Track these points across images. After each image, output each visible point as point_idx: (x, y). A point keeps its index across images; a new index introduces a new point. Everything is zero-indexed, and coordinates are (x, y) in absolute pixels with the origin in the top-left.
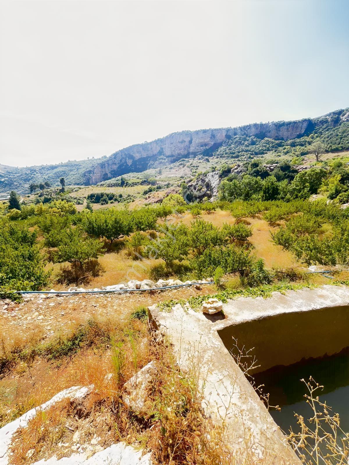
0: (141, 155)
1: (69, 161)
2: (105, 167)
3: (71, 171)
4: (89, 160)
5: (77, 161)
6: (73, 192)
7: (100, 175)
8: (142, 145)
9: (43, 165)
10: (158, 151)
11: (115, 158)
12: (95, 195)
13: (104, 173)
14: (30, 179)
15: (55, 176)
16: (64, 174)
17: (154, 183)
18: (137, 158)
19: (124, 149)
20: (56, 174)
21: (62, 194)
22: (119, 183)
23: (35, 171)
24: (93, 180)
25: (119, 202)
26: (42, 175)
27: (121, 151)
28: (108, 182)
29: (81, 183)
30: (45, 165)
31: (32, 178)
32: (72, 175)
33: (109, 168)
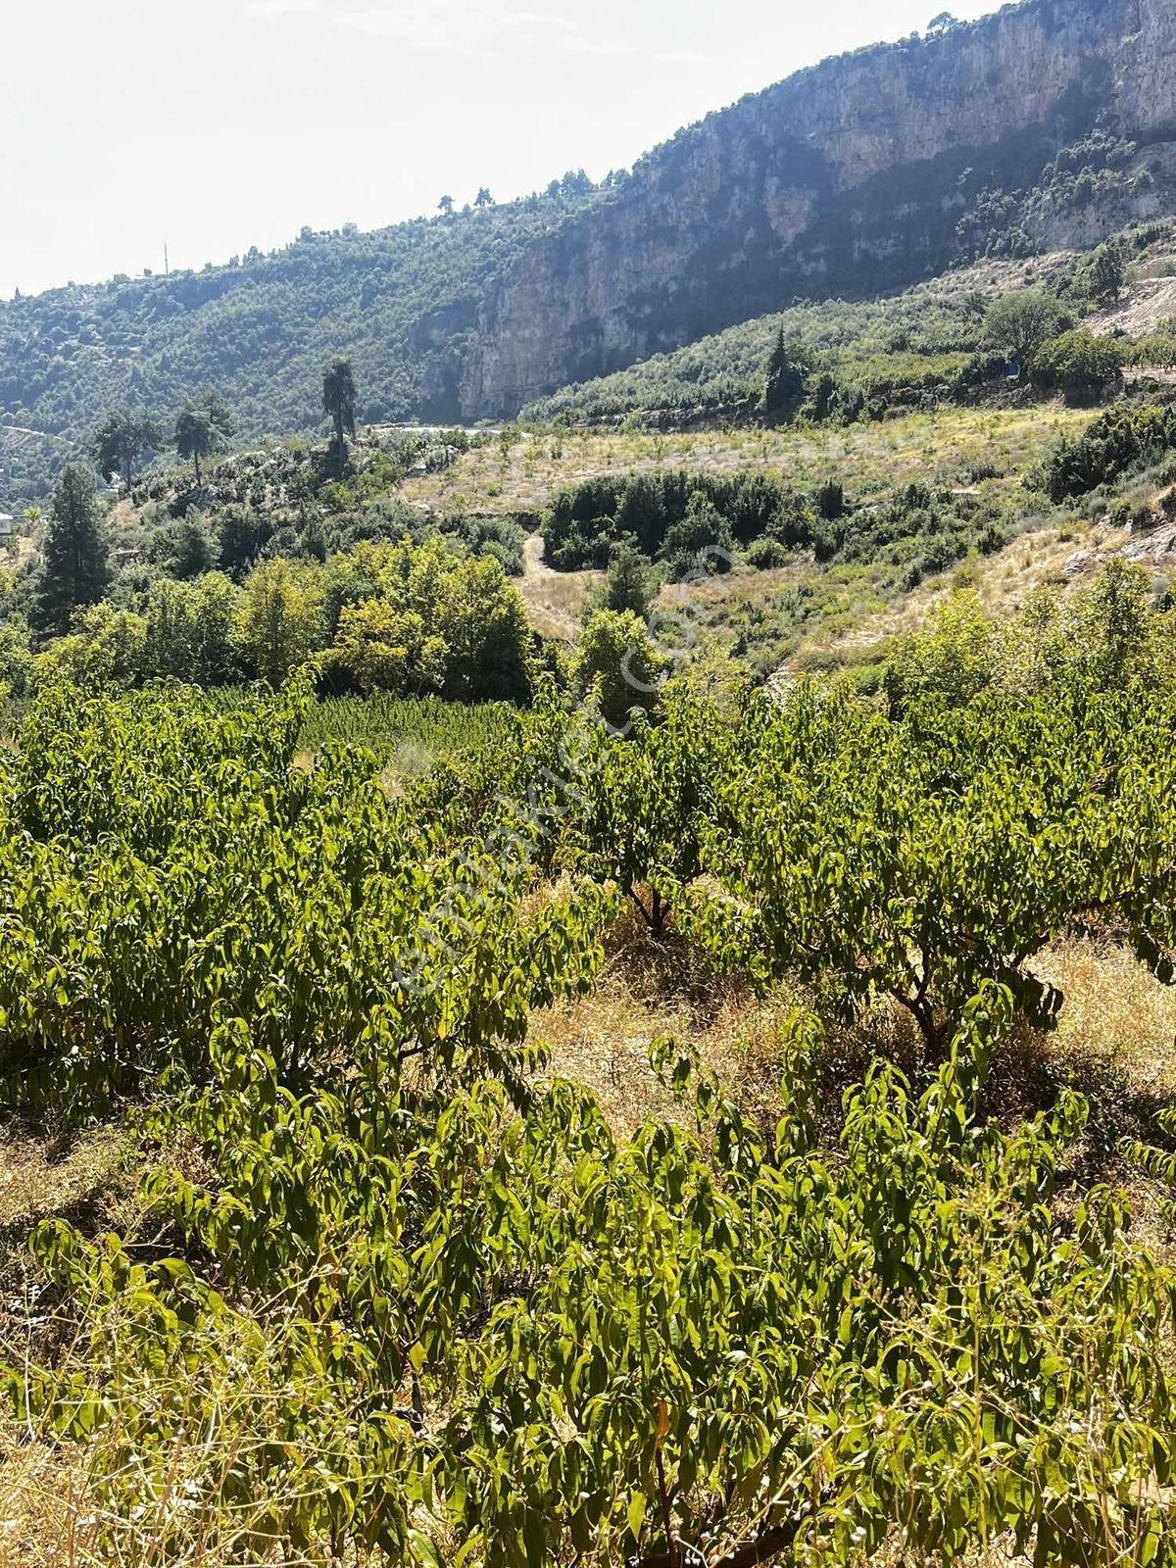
0: (898, 145)
1: (307, 236)
2: (583, 270)
3: (321, 309)
4: (450, 219)
5: (364, 228)
6: (416, 473)
7: (539, 333)
8: (910, 52)
9: (121, 279)
10: (1054, 89)
11: (669, 185)
12: (621, 501)
13: (572, 318)
14: (37, 390)
15: (208, 360)
16: (272, 335)
17: (1099, 383)
18: (852, 177)
19: (747, 99)
20: (213, 340)
21: (343, 492)
22: (755, 397)
23: (73, 324)
24: (488, 383)
25: (824, 554)
26: (120, 354)
27: (722, 123)
28: (607, 387)
29: (393, 405)
30: (135, 273)
31: (52, 379)
32: (324, 343)
33: (620, 274)
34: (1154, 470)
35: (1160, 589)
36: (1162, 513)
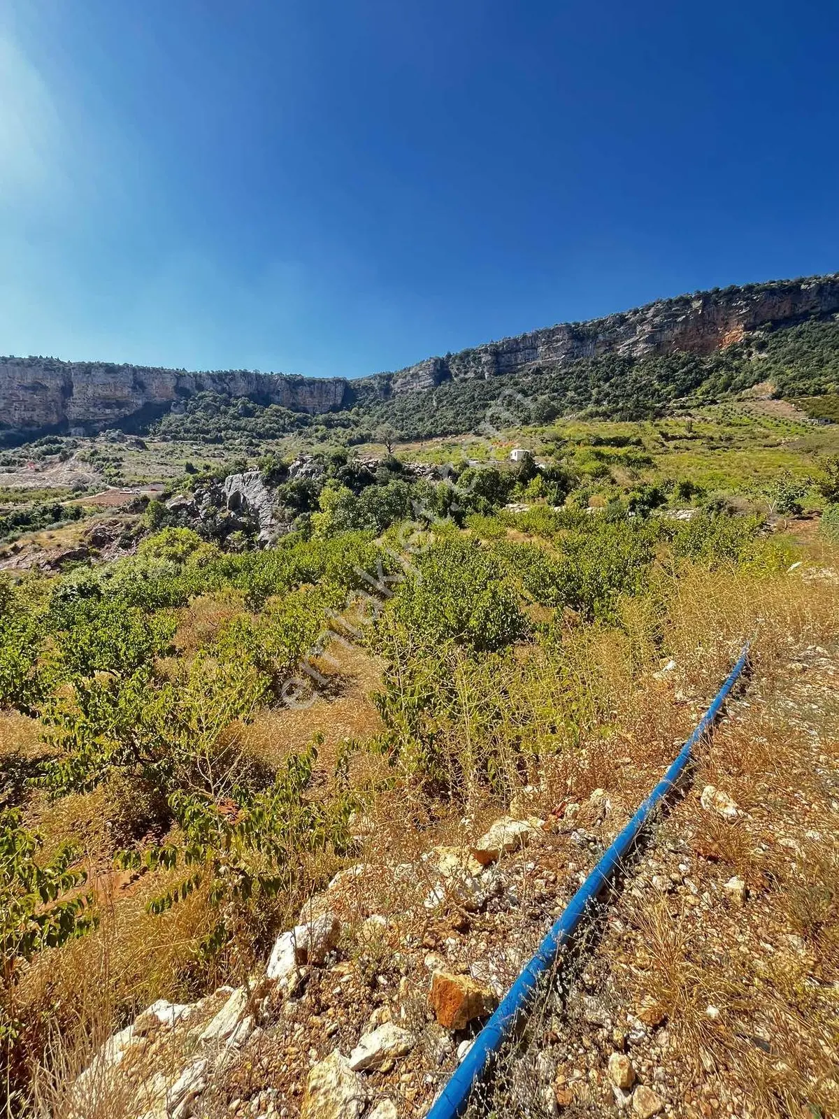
34: (5, 538)
35: (17, 578)
36: (12, 553)
